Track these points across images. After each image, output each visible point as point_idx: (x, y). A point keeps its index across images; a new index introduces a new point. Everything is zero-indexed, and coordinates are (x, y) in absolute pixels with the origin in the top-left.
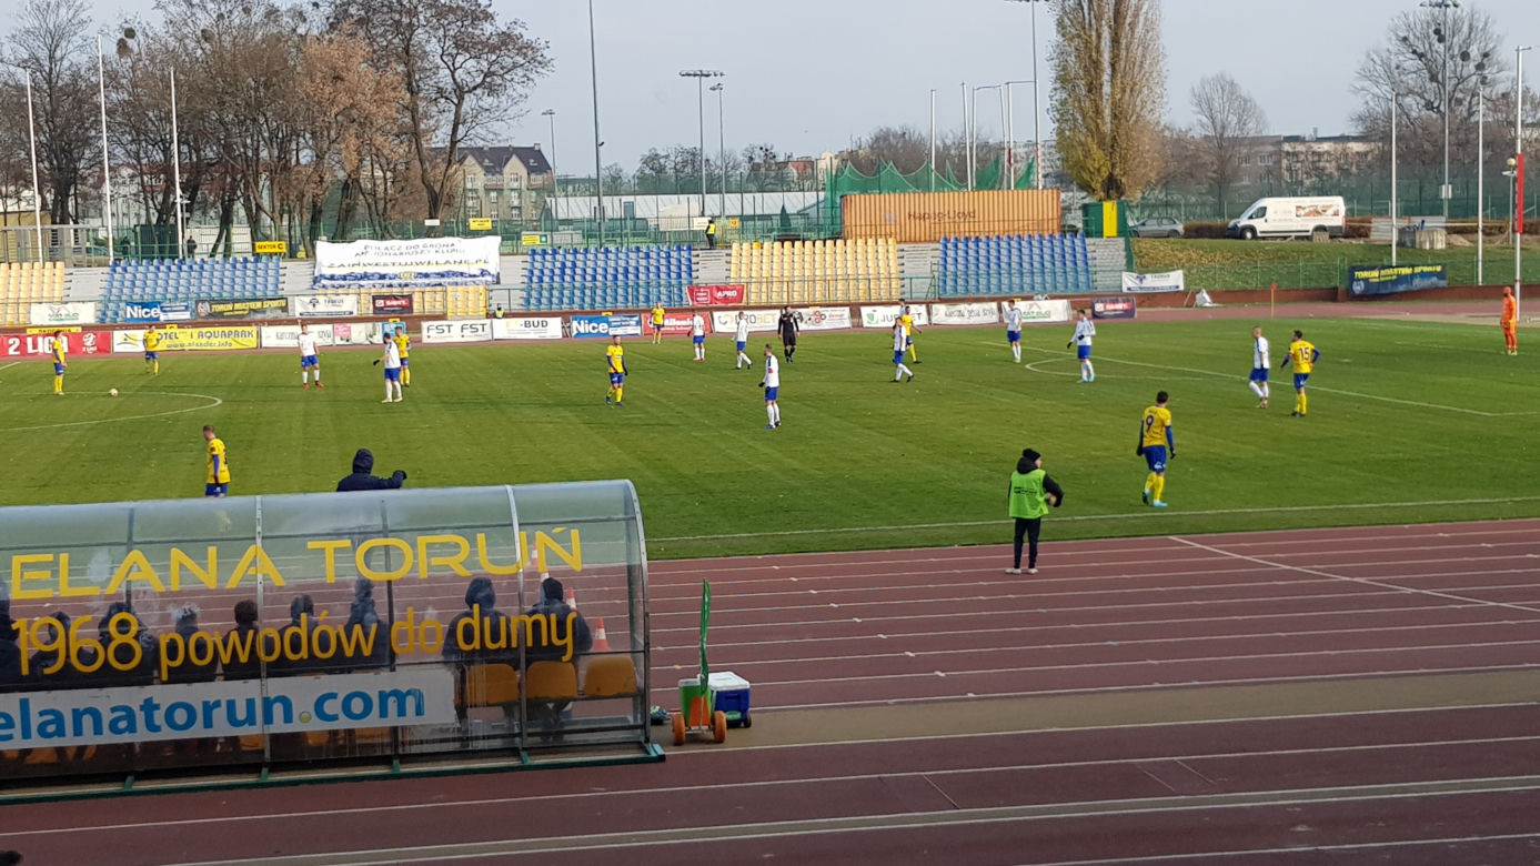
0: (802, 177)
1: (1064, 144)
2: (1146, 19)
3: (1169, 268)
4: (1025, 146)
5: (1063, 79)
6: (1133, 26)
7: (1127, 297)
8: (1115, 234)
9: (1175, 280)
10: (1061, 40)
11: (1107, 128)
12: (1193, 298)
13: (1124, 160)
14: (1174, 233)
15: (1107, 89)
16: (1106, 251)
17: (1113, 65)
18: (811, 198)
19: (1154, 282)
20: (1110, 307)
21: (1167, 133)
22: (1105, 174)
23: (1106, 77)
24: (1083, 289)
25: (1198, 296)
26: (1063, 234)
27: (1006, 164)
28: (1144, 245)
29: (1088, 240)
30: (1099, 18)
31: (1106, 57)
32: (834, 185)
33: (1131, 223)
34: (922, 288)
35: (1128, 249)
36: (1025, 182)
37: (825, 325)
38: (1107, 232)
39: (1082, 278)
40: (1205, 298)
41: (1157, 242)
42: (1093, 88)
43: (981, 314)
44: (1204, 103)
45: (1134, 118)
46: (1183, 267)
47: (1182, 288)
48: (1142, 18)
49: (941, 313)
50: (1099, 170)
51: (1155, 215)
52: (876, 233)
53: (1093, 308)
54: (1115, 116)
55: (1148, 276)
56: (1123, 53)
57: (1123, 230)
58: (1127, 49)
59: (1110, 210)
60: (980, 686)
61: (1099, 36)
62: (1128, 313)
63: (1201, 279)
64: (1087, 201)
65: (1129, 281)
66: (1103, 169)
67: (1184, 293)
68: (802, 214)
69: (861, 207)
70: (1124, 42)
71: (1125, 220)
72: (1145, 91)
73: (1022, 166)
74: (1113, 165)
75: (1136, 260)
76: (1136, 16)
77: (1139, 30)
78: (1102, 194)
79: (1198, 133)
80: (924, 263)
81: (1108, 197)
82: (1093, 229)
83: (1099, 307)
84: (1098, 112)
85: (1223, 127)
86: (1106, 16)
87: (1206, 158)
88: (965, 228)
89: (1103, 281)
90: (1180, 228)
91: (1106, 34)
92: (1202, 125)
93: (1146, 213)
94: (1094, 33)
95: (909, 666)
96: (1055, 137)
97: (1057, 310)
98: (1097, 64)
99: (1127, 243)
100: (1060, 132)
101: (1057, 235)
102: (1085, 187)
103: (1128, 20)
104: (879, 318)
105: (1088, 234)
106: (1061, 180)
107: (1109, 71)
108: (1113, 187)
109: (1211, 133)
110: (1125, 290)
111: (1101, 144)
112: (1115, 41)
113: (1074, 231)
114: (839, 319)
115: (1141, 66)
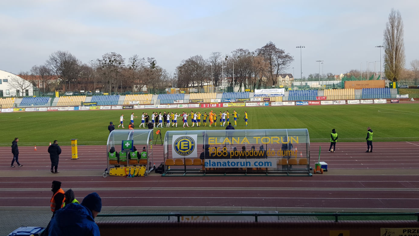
0: (337, 78)
1: (386, 72)
2: (402, 50)
3: (406, 94)
4: (379, 72)
5: (386, 61)
6: (399, 51)
7: (397, 99)
8: (395, 88)
9: (407, 96)
10: (385, 53)
11: (394, 69)
12: (410, 99)
13: (397, 75)
14: (407, 88)
15: (394, 62)
16: (394, 91)
17: (395, 58)
18: (339, 82)
19: (402, 96)
20: (394, 101)
21: (405, 70)
22: (394, 77)
23: (394, 60)
24: (389, 98)
25: (411, 99)
26: (386, 88)
27: (375, 76)
28: (401, 90)
29: (390, 89)
30: (393, 50)
31: (394, 57)
32: (343, 79)
33: (398, 86)
34: (359, 97)
35: (398, 90)
36: (378, 79)
37: (341, 103)
38: (394, 87)
39: (389, 96)
40: (412, 99)
41: (403, 89)
42: (392, 62)
43: (369, 102)
44: (412, 64)
45: (399, 67)
46: (408, 94)
47: (408, 97)
48: (401, 50)
49: (362, 102)
50: (392, 77)
51: (403, 84)
52: (350, 87)
53: (391, 101)
54: (396, 67)
55: (402, 95)
56: (397, 56)
57: (397, 87)
58: (398, 55)
59: (394, 83)
60: (369, 167)
61: (393, 53)
62: (398, 102)
63: (412, 96)
64: (390, 82)
65: (398, 96)
66: (393, 76)
67: (409, 99)
68: (337, 84)
69: (348, 83)
70: (398, 54)
71: (397, 85)
72: (402, 62)
73: (378, 76)
74: (395, 76)
75: (399, 92)
76: (400, 49)
77: (401, 52)
78: (393, 81)
79: (411, 70)
80: (359, 93)
81: (394, 81)
82: (391, 87)
83: (392, 101)
84: (392, 66)
85: (417, 69)
86: (394, 50)
87: (413, 74)
88: (367, 87)
89: (393, 96)
90: (408, 87)
91: (394, 53)
92: (412, 69)
93: (401, 84)
94: (392, 53)
95: (356, 162)
96: (384, 71)
97: (384, 101)
98: (392, 58)
99: (398, 89)
100: (385, 70)
101: (384, 88)
102: (390, 79)
103: (398, 50)
104: (350, 102)
105: (390, 88)
106: (385, 78)
107: (395, 59)
108: (395, 80)
109: (414, 70)
110: (397, 98)
111: (393, 72)
112: (396, 54)
113: (387, 87)
114: (343, 102)
115: (401, 58)
